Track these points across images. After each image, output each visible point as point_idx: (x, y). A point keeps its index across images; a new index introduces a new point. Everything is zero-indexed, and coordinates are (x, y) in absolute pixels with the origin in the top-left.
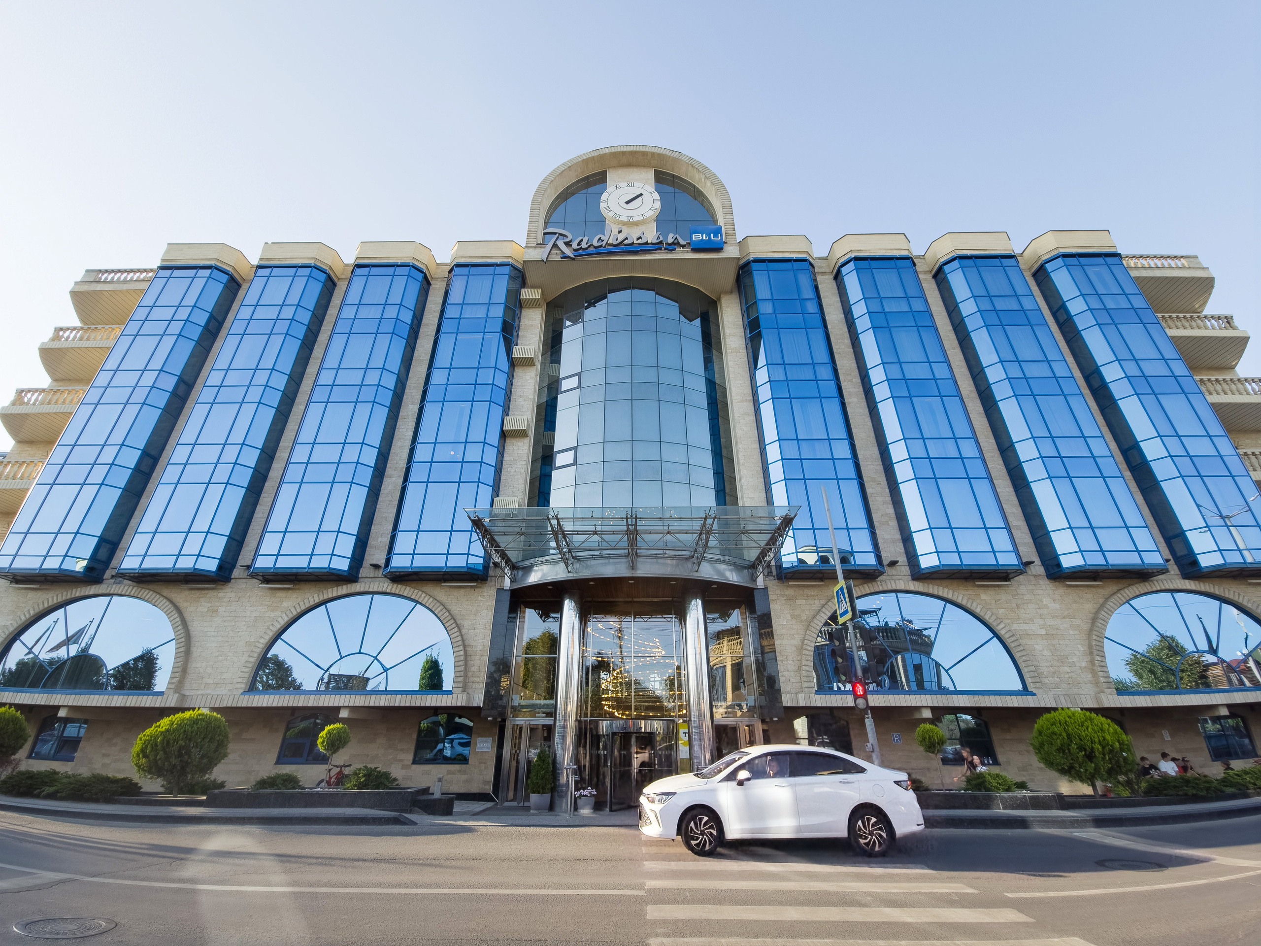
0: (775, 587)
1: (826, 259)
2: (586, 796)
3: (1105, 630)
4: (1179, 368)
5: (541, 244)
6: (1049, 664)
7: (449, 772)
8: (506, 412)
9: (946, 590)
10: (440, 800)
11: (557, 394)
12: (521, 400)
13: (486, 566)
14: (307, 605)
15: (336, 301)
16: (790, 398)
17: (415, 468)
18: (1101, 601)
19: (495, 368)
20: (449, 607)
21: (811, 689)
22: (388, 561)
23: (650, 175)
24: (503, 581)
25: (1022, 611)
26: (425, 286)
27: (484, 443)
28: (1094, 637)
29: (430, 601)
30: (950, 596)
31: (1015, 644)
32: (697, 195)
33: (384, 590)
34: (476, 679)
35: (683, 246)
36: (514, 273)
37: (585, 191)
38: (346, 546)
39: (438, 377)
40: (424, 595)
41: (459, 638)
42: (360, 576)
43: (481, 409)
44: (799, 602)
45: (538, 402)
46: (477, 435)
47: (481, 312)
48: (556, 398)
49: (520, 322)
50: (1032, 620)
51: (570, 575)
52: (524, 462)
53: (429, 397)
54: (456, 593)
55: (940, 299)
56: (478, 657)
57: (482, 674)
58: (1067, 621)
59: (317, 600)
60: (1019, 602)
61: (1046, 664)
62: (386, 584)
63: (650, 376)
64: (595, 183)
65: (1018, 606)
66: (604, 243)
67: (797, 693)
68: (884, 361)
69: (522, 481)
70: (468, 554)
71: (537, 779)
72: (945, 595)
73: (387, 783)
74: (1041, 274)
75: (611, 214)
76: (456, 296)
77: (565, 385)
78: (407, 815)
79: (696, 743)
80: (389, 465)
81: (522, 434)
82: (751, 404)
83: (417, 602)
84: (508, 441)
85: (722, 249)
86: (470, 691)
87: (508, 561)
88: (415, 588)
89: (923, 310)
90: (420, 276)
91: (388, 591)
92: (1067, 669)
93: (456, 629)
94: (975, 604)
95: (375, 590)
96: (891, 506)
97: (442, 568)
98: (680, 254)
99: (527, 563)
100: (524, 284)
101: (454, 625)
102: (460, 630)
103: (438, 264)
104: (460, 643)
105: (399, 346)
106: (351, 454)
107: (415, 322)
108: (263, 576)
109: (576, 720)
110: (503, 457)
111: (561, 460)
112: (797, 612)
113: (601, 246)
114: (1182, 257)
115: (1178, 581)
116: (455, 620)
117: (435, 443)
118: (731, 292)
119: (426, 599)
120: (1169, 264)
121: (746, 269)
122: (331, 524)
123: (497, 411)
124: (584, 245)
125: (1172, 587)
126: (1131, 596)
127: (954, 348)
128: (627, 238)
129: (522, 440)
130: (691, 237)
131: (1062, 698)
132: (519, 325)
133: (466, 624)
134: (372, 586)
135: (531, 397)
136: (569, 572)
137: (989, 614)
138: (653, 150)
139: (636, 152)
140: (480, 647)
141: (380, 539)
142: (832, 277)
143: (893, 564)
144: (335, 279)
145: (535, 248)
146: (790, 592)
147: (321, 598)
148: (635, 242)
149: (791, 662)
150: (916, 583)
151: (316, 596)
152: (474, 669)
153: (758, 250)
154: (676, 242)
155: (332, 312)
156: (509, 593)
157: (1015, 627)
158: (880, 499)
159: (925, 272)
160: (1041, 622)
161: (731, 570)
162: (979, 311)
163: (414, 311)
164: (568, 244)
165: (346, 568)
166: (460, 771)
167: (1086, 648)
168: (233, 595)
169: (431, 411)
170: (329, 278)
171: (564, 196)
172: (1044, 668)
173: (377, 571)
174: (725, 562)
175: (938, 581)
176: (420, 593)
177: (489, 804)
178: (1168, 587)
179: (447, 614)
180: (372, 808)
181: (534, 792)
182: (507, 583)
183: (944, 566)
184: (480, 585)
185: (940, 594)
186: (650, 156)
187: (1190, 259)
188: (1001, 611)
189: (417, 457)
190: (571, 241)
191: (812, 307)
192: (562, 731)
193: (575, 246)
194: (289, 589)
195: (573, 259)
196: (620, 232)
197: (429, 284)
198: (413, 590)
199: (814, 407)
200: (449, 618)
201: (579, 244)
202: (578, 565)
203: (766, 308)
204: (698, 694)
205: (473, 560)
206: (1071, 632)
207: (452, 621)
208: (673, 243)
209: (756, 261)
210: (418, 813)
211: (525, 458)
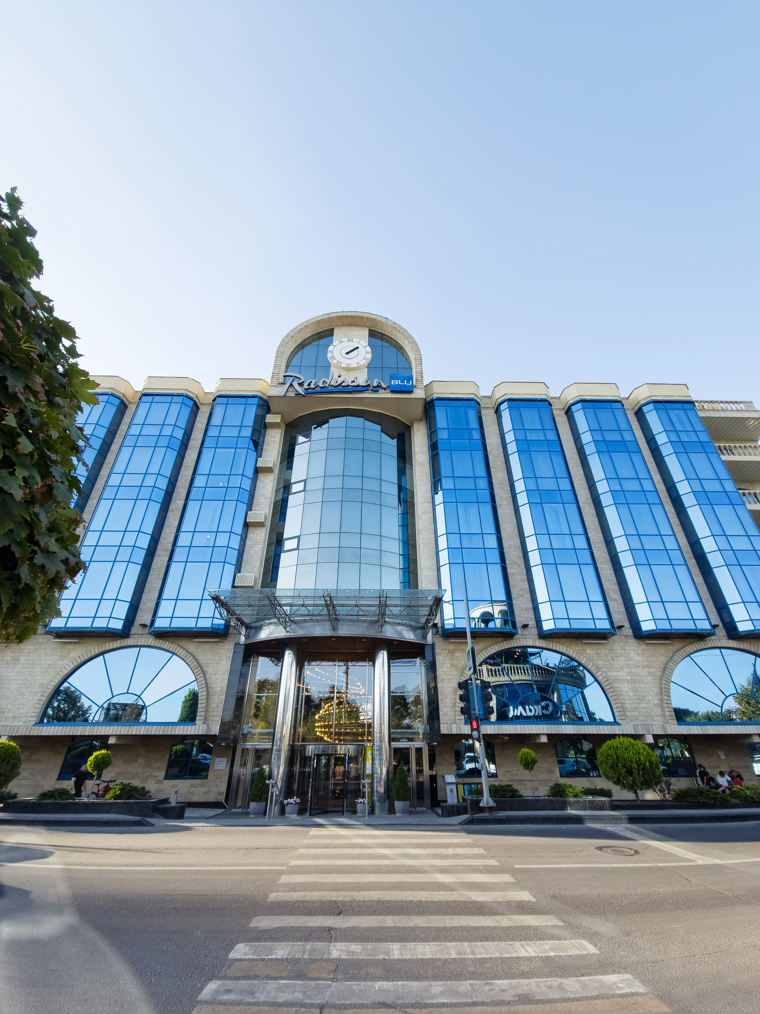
0: (440, 643)
1: (490, 397)
2: (292, 803)
3: (671, 677)
4: (730, 486)
5: (282, 384)
6: (632, 702)
7: (193, 786)
8: (250, 507)
9: (562, 646)
10: (175, 807)
11: (288, 494)
12: (261, 498)
13: (227, 626)
14: (89, 656)
15: (127, 419)
16: (456, 502)
17: (177, 550)
18: (670, 655)
19: (243, 475)
20: (197, 657)
21: (461, 721)
22: (153, 622)
23: (366, 332)
24: (239, 638)
25: (615, 662)
26: (195, 409)
27: (231, 532)
28: (664, 682)
29: (183, 653)
30: (564, 651)
31: (609, 687)
32: (399, 348)
33: (149, 644)
34: (214, 713)
35: (385, 389)
36: (261, 402)
37: (316, 343)
38: (122, 611)
39: (200, 481)
40: (179, 648)
41: (204, 682)
42: (131, 633)
43: (230, 506)
44: (457, 654)
45: (275, 499)
46: (226, 526)
47: (234, 432)
48: (288, 497)
49: (264, 439)
50: (622, 669)
51: (288, 634)
52: (261, 546)
53: (192, 497)
54: (203, 646)
55: (570, 430)
56: (217, 697)
57: (220, 709)
58: (646, 669)
59: (97, 652)
60: (614, 655)
61: (630, 702)
62: (151, 640)
63: (356, 483)
64: (325, 337)
65: (612, 658)
66: (327, 385)
67: (451, 724)
68: (525, 476)
69: (258, 561)
70: (213, 618)
71: (256, 791)
72: (561, 650)
73: (136, 795)
74: (639, 414)
75: (335, 362)
76: (217, 420)
77: (295, 488)
78: (148, 819)
79: (377, 762)
80: (159, 547)
81: (260, 525)
82: (431, 505)
83: (174, 653)
84: (250, 529)
85: (412, 392)
86: (209, 723)
87: (243, 623)
88: (172, 643)
89: (554, 439)
90: (191, 403)
91: (152, 645)
92: (644, 705)
93: (202, 675)
94: (581, 657)
95: (142, 644)
96: (526, 583)
97: (193, 628)
98: (382, 394)
99: (258, 624)
100: (268, 411)
101: (200, 672)
102: (204, 675)
103: (206, 393)
104: (204, 685)
105: (172, 456)
106: (130, 540)
107: (186, 437)
108: (56, 633)
109: (289, 745)
110: (245, 542)
111: (288, 545)
112: (455, 662)
113: (325, 387)
114: (741, 402)
115: (724, 641)
116: (201, 668)
117: (194, 532)
118: (421, 420)
119: (181, 651)
120: (731, 408)
121: (432, 404)
122: (111, 593)
123: (242, 508)
124: (312, 386)
125: (720, 645)
126: (691, 652)
127: (577, 466)
128: (344, 382)
129: (261, 529)
130: (391, 382)
131: (640, 727)
132: (263, 441)
133: (210, 671)
134: (140, 641)
135: (269, 496)
136: (287, 632)
137: (591, 664)
138: (367, 315)
139: (355, 317)
140: (219, 689)
141: (148, 604)
142: (494, 411)
143: (525, 626)
144: (127, 403)
145: (277, 386)
146: (451, 647)
147: (100, 650)
148: (350, 384)
149: (448, 700)
150: (541, 641)
151: (96, 648)
152: (213, 705)
153: (439, 391)
154: (379, 385)
155: (123, 427)
156: (243, 647)
157: (609, 674)
158: (519, 577)
159: (560, 409)
160: (628, 670)
161: (407, 630)
162: (594, 441)
163: (185, 430)
164: (301, 384)
165: (120, 628)
166: (200, 785)
167: (658, 690)
168: (32, 647)
169: (193, 507)
170: (122, 402)
171: (302, 346)
172: (628, 705)
173: (144, 629)
174: (403, 625)
175: (557, 640)
176: (176, 646)
177: (221, 811)
178: (716, 645)
179: (196, 663)
180: (124, 814)
181: (253, 801)
182: (243, 639)
183: (558, 629)
184: (222, 640)
185: (558, 649)
186: (365, 319)
187: (747, 404)
188: (600, 662)
189: (180, 543)
190: (303, 382)
191: (476, 435)
192: (277, 753)
193: (306, 386)
194: (76, 643)
195: (304, 396)
196: (339, 377)
197: (198, 408)
198: (170, 644)
199: (473, 509)
200: (197, 666)
201: (309, 385)
202: (295, 626)
203: (443, 435)
204: (381, 724)
205: (216, 621)
206: (649, 678)
207: (199, 669)
208: (377, 386)
209: (438, 399)
210: (157, 818)
211: (262, 543)
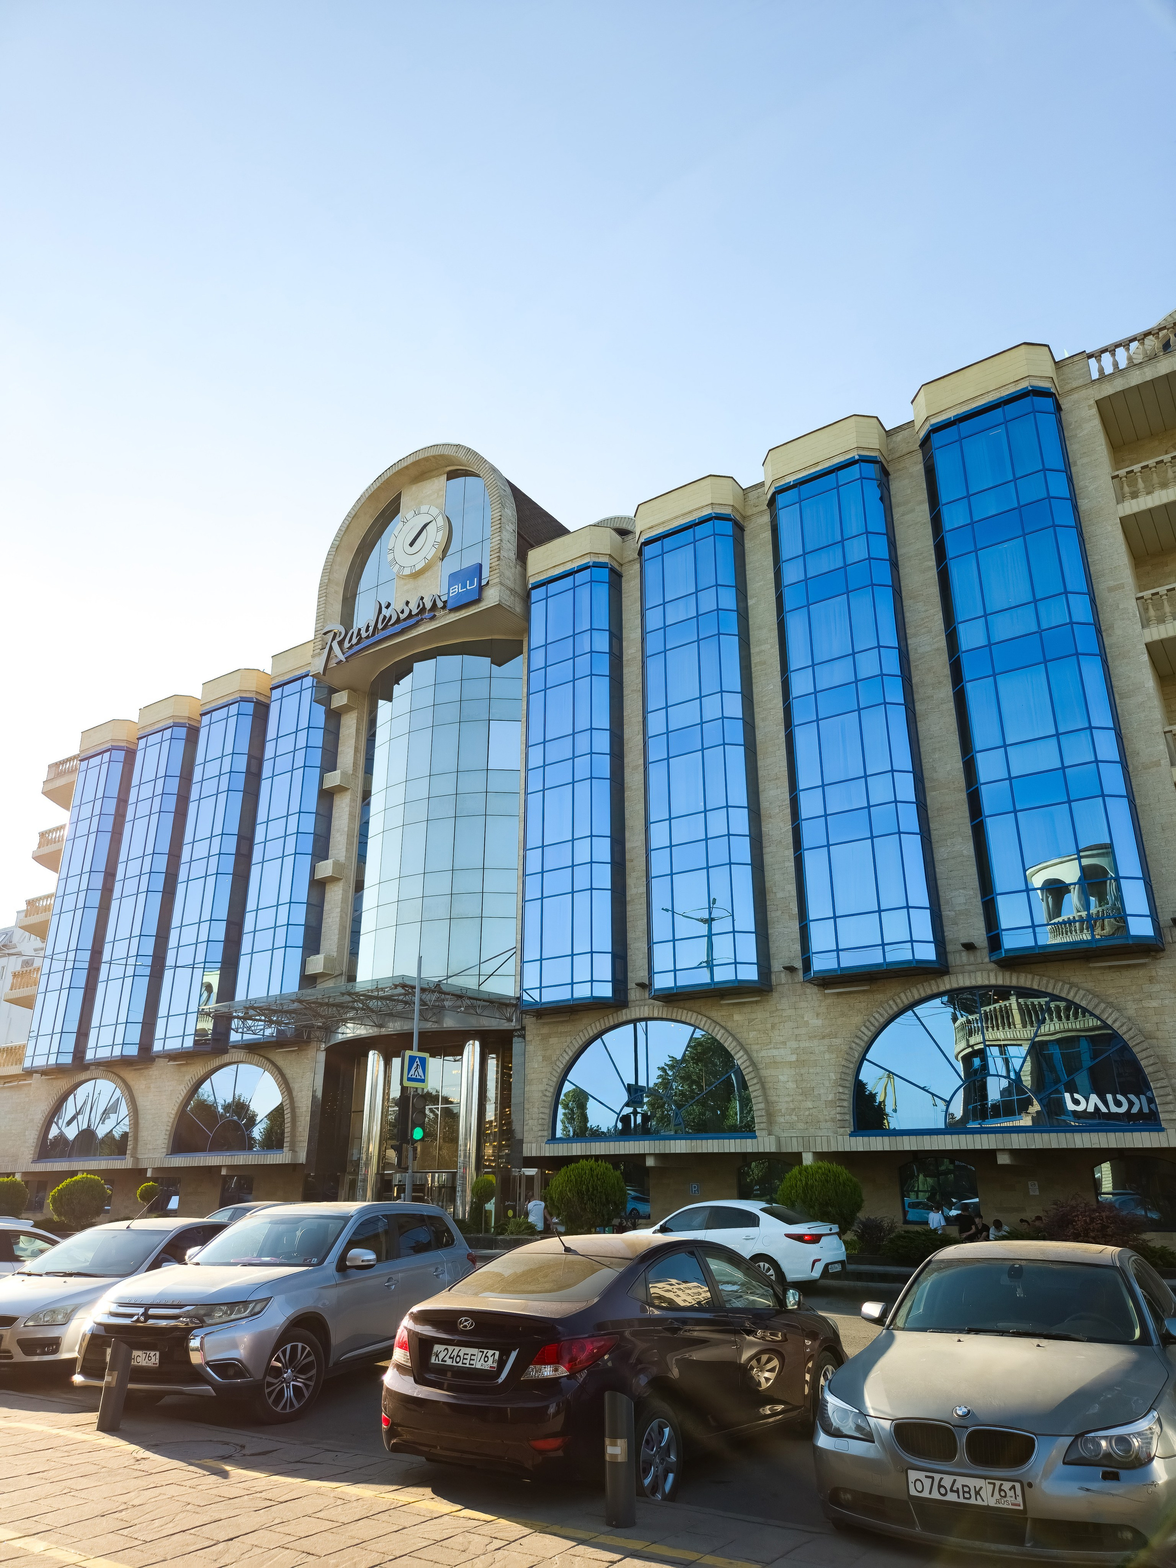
0: (533, 1026)
9: (690, 1014)
12: (337, 835)
19: (300, 812)
20: (285, 1071)
21: (543, 1138)
23: (442, 482)
25: (776, 1032)
27: (290, 903)
29: (270, 1067)
30: (693, 1021)
33: (241, 1059)
34: (300, 1140)
36: (316, 680)
40: (264, 1060)
41: (289, 1097)
44: (553, 1040)
49: (339, 734)
50: (784, 1043)
52: (340, 910)
53: (254, 859)
54: (288, 1058)
56: (303, 1118)
57: (305, 1133)
58: (826, 1041)
59: (203, 1074)
60: (776, 1021)
61: (784, 1099)
62: (244, 1055)
64: (393, 516)
65: (773, 1026)
66: (371, 630)
67: (533, 1143)
69: (337, 932)
75: (397, 568)
84: (328, 888)
86: (296, 1149)
88: (261, 1056)
90: (251, 706)
91: (245, 1059)
92: (809, 1104)
93: (287, 1088)
94: (717, 1029)
95: (236, 1059)
102: (291, 1094)
104: (289, 1100)
110: (322, 908)
112: (546, 1054)
113: (369, 635)
116: (288, 1084)
117: (257, 910)
123: (306, 862)
124: (354, 640)
126: (917, 1000)
128: (393, 614)
129: (338, 883)
130: (449, 593)
131: (794, 1140)
133: (295, 1086)
134: (234, 1056)
135: (346, 829)
137: (729, 1040)
140: (304, 1109)
143: (642, 985)
146: (545, 1030)
147: (205, 1072)
149: (536, 1110)
150: (662, 1007)
151: (201, 1069)
160: (793, 1044)
163: (251, 754)
168: (157, 1072)
170: (190, 728)
172: (783, 1103)
175: (687, 1003)
179: (281, 1079)
182: (322, 1044)
184: (302, 1048)
185: (684, 1019)
194: (186, 1064)
198: (259, 1058)
206: (827, 1056)
211: (339, 905)
